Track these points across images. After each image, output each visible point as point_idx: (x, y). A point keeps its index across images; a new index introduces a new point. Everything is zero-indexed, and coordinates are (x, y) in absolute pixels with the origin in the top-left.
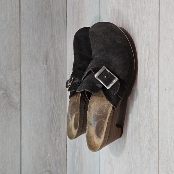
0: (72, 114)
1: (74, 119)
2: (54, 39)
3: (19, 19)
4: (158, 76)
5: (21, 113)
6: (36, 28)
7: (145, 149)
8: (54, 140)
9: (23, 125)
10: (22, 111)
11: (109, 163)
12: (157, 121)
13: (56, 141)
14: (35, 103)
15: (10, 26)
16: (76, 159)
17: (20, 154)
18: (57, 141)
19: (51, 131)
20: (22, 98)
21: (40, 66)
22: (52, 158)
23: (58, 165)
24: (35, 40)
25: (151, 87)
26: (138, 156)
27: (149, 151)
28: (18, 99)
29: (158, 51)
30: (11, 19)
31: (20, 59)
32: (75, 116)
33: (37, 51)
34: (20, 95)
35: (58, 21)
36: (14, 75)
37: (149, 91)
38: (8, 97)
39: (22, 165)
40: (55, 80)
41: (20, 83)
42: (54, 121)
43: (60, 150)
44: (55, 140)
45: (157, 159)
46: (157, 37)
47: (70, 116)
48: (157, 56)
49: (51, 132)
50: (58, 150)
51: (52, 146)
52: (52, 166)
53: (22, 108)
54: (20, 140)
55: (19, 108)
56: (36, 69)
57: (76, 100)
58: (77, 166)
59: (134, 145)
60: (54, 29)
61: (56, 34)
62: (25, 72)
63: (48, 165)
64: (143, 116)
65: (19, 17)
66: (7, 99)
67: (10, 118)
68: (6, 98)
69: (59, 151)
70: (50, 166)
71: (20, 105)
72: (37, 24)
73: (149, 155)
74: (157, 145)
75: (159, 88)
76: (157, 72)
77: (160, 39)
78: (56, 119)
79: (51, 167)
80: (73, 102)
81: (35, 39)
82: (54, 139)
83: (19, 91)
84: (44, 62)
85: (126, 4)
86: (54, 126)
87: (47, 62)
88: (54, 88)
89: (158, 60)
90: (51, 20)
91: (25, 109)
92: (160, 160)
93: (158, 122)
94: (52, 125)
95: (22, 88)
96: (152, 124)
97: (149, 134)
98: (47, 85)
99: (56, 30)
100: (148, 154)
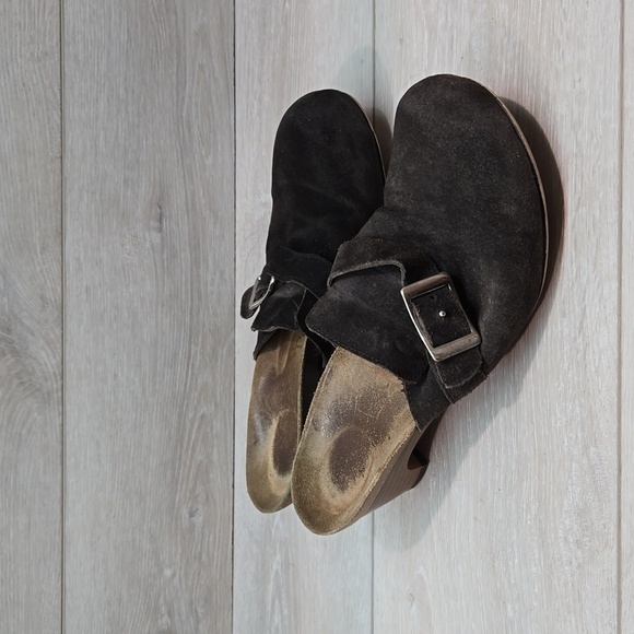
0: (267, 418)
1: (274, 437)
2: (187, 134)
3: (57, 55)
4: (616, 272)
5: (63, 414)
6: (122, 91)
7: (562, 544)
8: (187, 516)
9: (70, 462)
10: (68, 407)
11: (412, 598)
12: (615, 440)
13: (195, 519)
14: (116, 376)
15: (24, 84)
16: (271, 587)
17: (59, 569)
18: (198, 520)
19: (177, 481)
20: (67, 357)
21: (136, 236)
22: (180, 582)
23: (200, 611)
24: (117, 137)
25: (588, 312)
26: (534, 569)
27: (579, 553)
28: (54, 362)
29: (616, 181)
30: (28, 55)
31: (60, 208)
32: (279, 425)
33: (126, 181)
34: (59, 345)
35: (202, 67)
36: (38, 269)
37: (581, 328)
38: (15, 352)
39: (67, 613)
40: (192, 290)
41: (59, 302)
42: (188, 443)
43: (208, 552)
44: (192, 515)
45: (614, 579)
46: (615, 126)
47: (258, 423)
48: (613, 198)
49: (177, 485)
50: (200, 554)
51: (179, 538)
52: (180, 614)
53: (67, 394)
54: (59, 518)
55: (55, 395)
56: (123, 245)
57: (280, 364)
58: (277, 610)
59: (518, 531)
60: (187, 99)
61: (197, 116)
62: (78, 259)
63: (164, 610)
64: (556, 423)
65: (57, 49)
66: (12, 360)
67: (24, 432)
68: (9, 356)
69: (204, 557)
70: (170, 614)
71: (60, 383)
72: (126, 79)
73: (579, 565)
74: (613, 529)
75: (620, 315)
76: (614, 259)
77: (626, 135)
78: (193, 436)
79: (177, 618)
80: (268, 370)
81: (117, 132)
82: (185, 512)
83: (58, 331)
84: (152, 223)
85: (485, 6)
86: (188, 463)
87: (160, 221)
88: (188, 320)
89: (615, 213)
90: (175, 62)
91: (80, 400)
92: (624, 584)
93: (615, 444)
94: (180, 459)
95: (68, 318)
96: (592, 449)
97: (578, 489)
98: (160, 308)
99: (194, 100)
100: (575, 564)
